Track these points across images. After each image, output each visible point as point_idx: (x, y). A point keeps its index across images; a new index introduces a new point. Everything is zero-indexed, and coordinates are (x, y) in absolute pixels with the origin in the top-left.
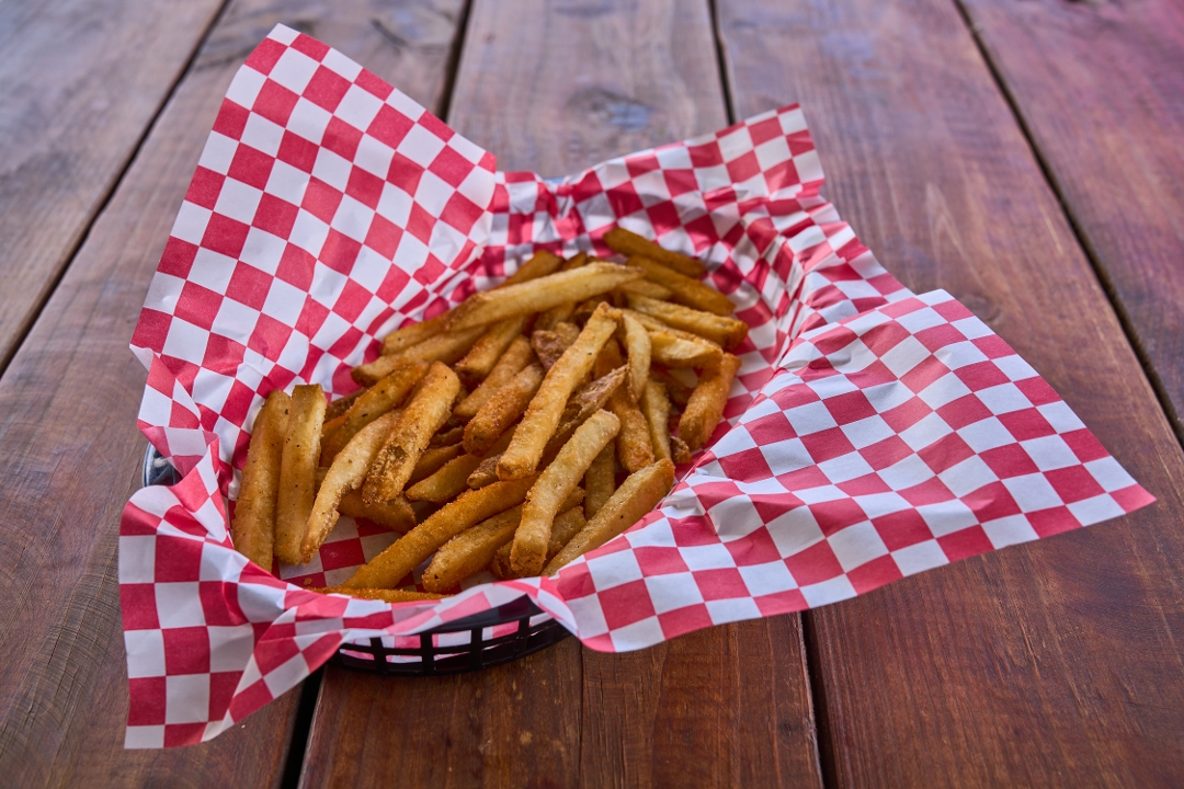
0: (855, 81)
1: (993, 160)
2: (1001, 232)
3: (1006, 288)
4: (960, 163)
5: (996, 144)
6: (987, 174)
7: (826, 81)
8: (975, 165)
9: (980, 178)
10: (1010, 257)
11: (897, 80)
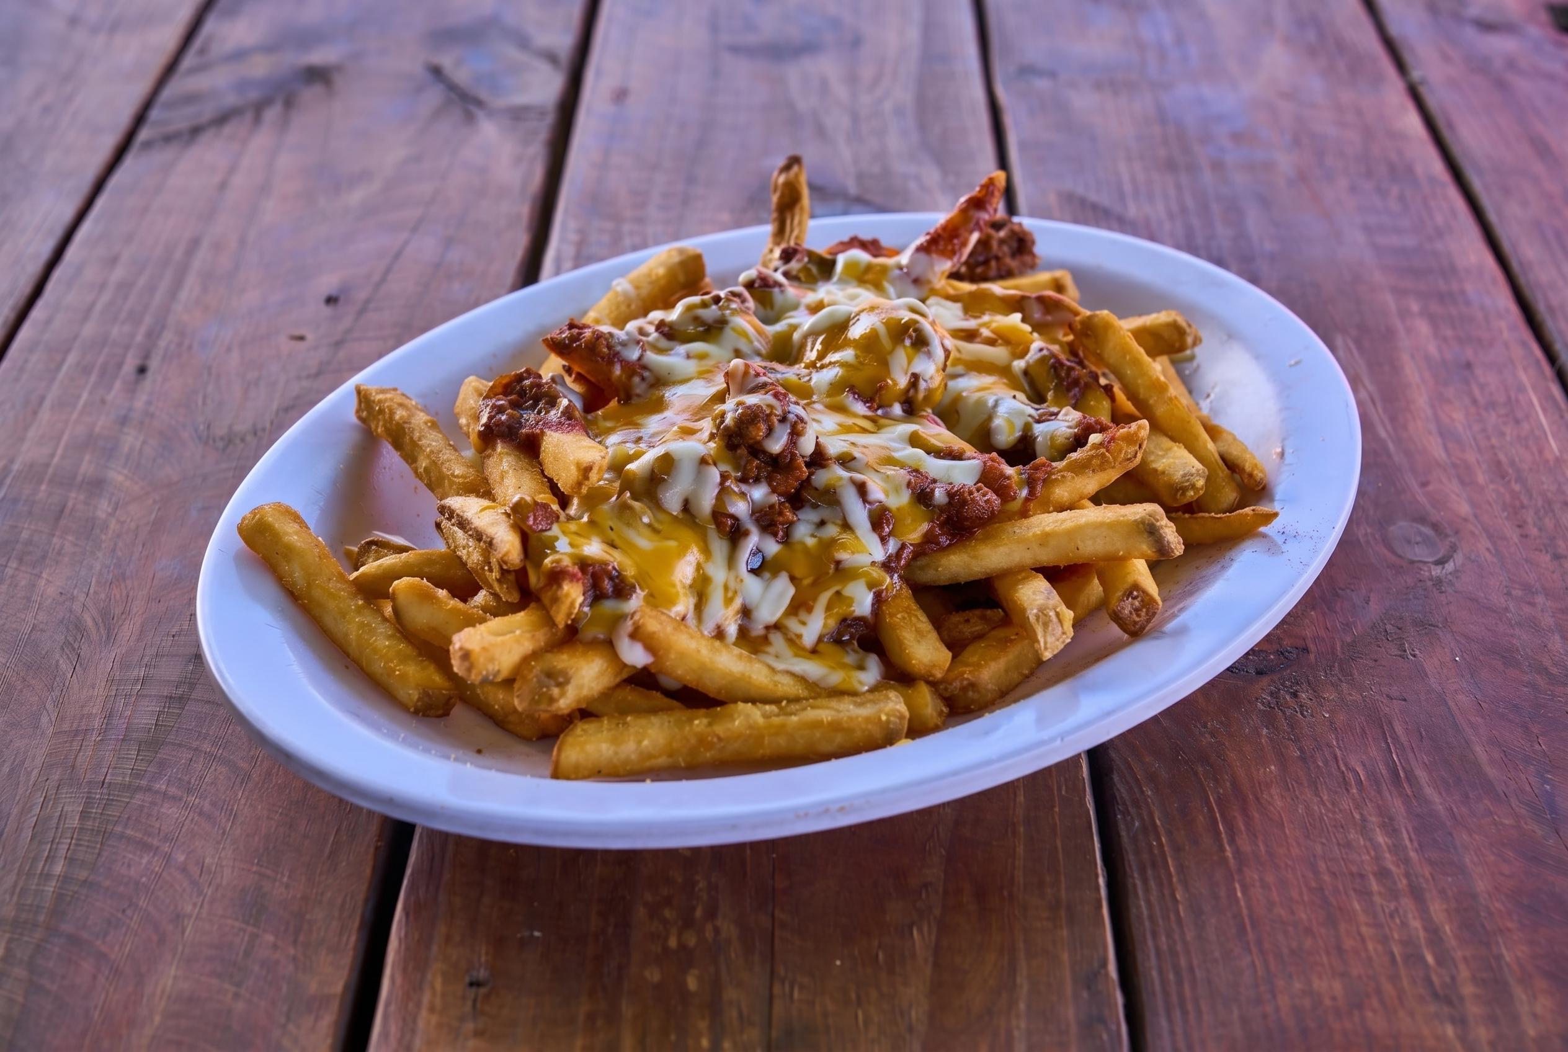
0: (1218, 166)
1: (1443, 298)
2: (1458, 417)
3: (1464, 509)
4: (1390, 301)
5: (1450, 271)
6: (1433, 320)
7: (1171, 166)
8: (1415, 307)
9: (1423, 328)
10: (1471, 457)
11: (1285, 162)
